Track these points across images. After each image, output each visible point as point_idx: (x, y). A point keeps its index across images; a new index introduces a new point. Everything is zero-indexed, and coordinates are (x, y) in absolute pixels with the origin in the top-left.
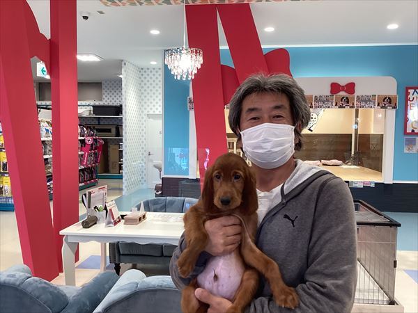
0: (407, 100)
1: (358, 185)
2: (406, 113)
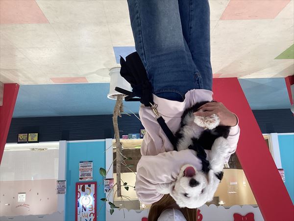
0: (95, 214)
1: (133, 135)
2: (96, 201)
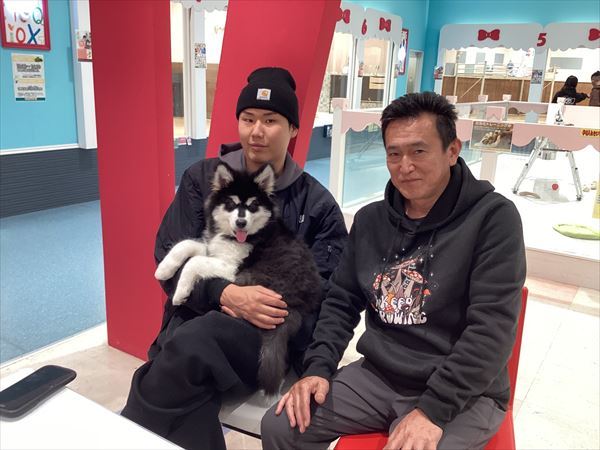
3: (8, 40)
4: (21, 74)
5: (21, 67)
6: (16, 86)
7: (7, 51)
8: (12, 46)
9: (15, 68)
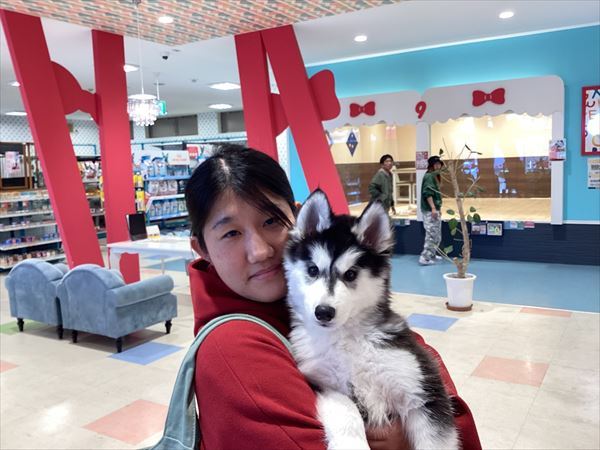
0: (584, 105)
1: (516, 227)
2: (583, 125)
3: (586, 151)
4: (594, 172)
5: (593, 167)
6: (589, 179)
7: (585, 157)
8: (589, 154)
9: (590, 168)
